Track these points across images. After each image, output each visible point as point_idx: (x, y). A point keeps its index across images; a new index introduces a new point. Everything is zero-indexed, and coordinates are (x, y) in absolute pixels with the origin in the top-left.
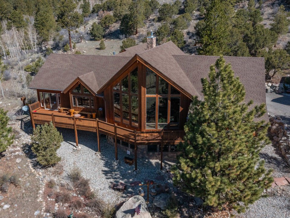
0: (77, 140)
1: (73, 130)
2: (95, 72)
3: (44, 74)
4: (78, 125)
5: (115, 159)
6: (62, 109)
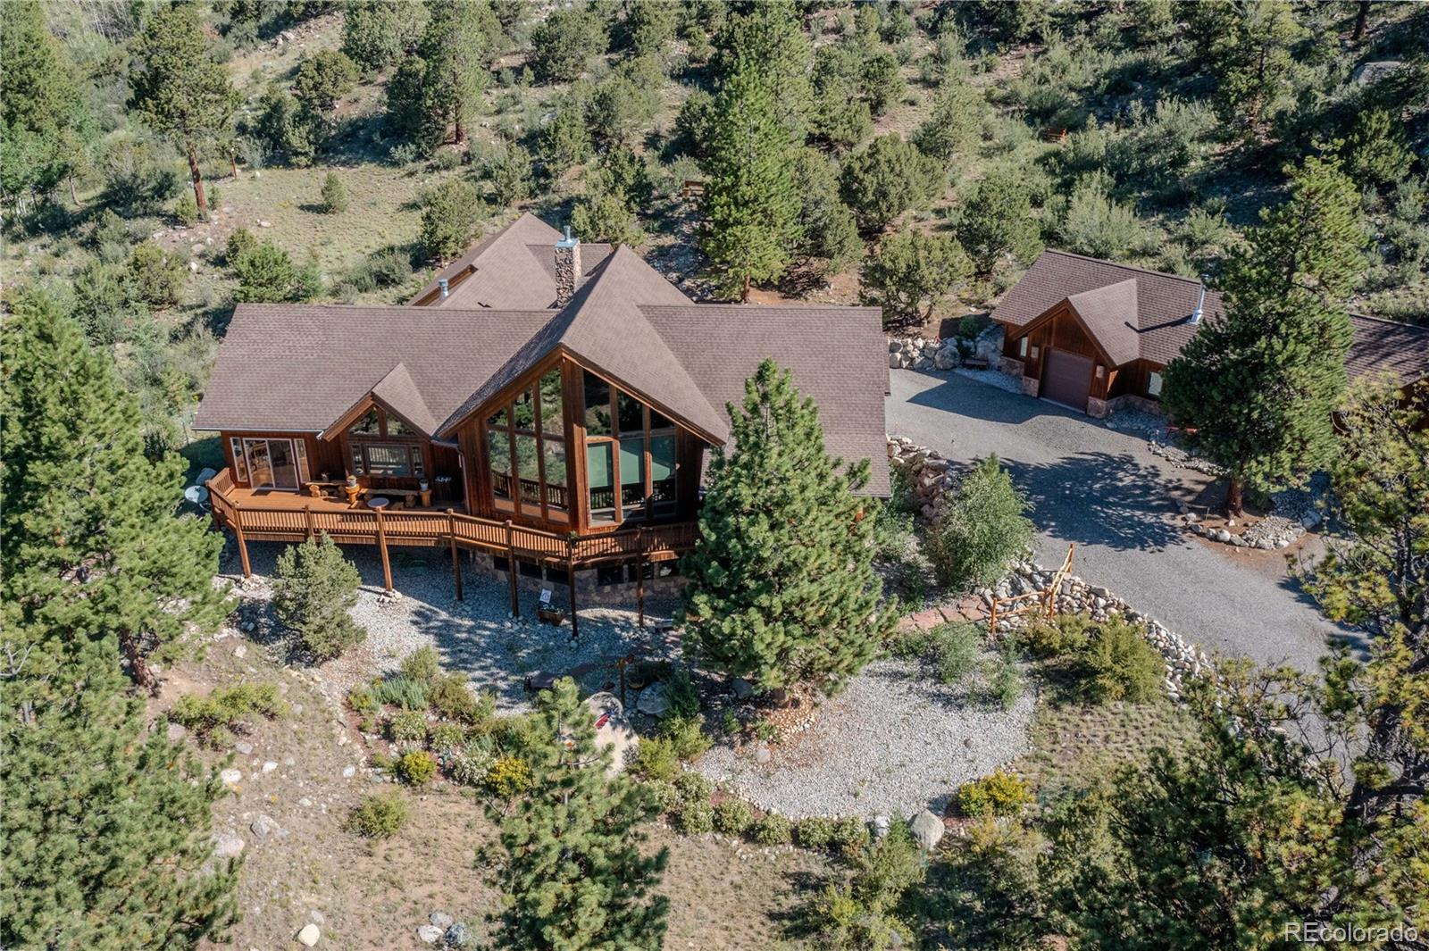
0: (390, 574)
2: (408, 366)
4: (387, 534)
6: (314, 486)
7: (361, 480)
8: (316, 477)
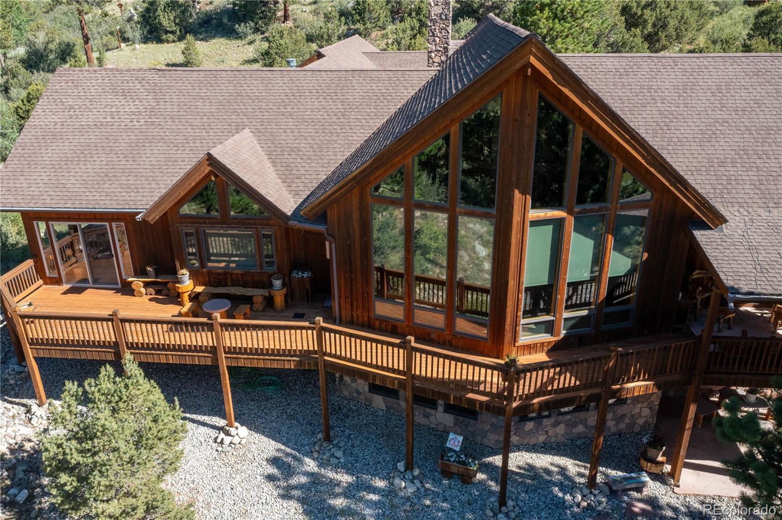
0: (230, 407)
1: (213, 371)
2: (256, 132)
3: (43, 151)
4: (230, 351)
5: (401, 466)
6: (138, 283)
7: (195, 275)
8: (140, 272)
